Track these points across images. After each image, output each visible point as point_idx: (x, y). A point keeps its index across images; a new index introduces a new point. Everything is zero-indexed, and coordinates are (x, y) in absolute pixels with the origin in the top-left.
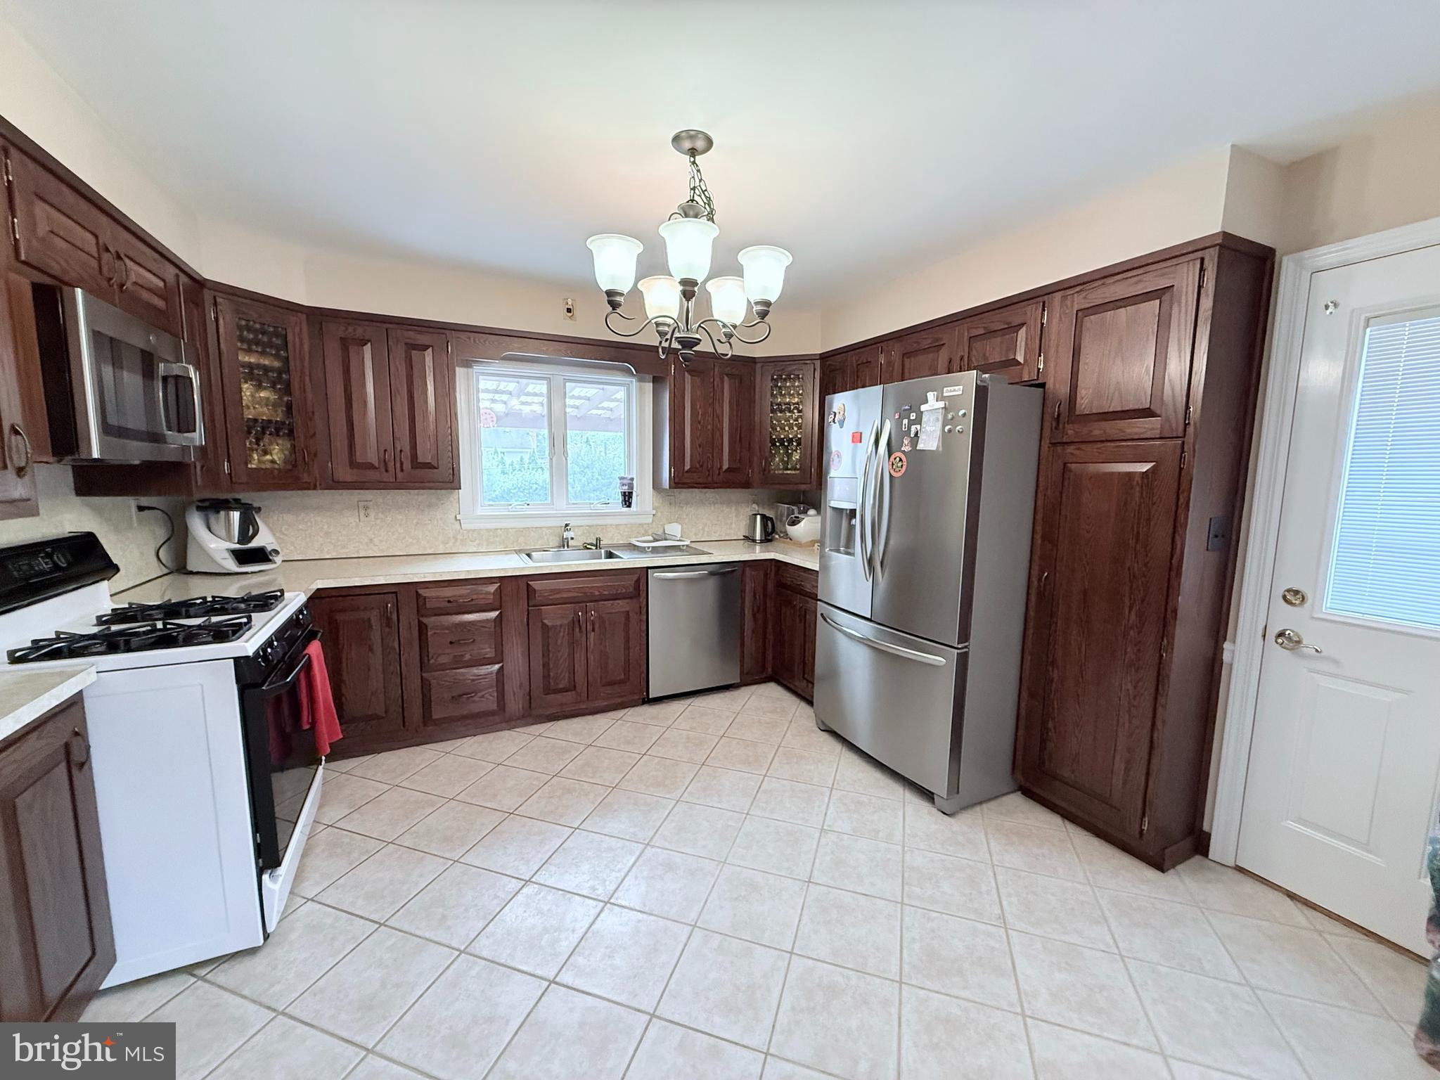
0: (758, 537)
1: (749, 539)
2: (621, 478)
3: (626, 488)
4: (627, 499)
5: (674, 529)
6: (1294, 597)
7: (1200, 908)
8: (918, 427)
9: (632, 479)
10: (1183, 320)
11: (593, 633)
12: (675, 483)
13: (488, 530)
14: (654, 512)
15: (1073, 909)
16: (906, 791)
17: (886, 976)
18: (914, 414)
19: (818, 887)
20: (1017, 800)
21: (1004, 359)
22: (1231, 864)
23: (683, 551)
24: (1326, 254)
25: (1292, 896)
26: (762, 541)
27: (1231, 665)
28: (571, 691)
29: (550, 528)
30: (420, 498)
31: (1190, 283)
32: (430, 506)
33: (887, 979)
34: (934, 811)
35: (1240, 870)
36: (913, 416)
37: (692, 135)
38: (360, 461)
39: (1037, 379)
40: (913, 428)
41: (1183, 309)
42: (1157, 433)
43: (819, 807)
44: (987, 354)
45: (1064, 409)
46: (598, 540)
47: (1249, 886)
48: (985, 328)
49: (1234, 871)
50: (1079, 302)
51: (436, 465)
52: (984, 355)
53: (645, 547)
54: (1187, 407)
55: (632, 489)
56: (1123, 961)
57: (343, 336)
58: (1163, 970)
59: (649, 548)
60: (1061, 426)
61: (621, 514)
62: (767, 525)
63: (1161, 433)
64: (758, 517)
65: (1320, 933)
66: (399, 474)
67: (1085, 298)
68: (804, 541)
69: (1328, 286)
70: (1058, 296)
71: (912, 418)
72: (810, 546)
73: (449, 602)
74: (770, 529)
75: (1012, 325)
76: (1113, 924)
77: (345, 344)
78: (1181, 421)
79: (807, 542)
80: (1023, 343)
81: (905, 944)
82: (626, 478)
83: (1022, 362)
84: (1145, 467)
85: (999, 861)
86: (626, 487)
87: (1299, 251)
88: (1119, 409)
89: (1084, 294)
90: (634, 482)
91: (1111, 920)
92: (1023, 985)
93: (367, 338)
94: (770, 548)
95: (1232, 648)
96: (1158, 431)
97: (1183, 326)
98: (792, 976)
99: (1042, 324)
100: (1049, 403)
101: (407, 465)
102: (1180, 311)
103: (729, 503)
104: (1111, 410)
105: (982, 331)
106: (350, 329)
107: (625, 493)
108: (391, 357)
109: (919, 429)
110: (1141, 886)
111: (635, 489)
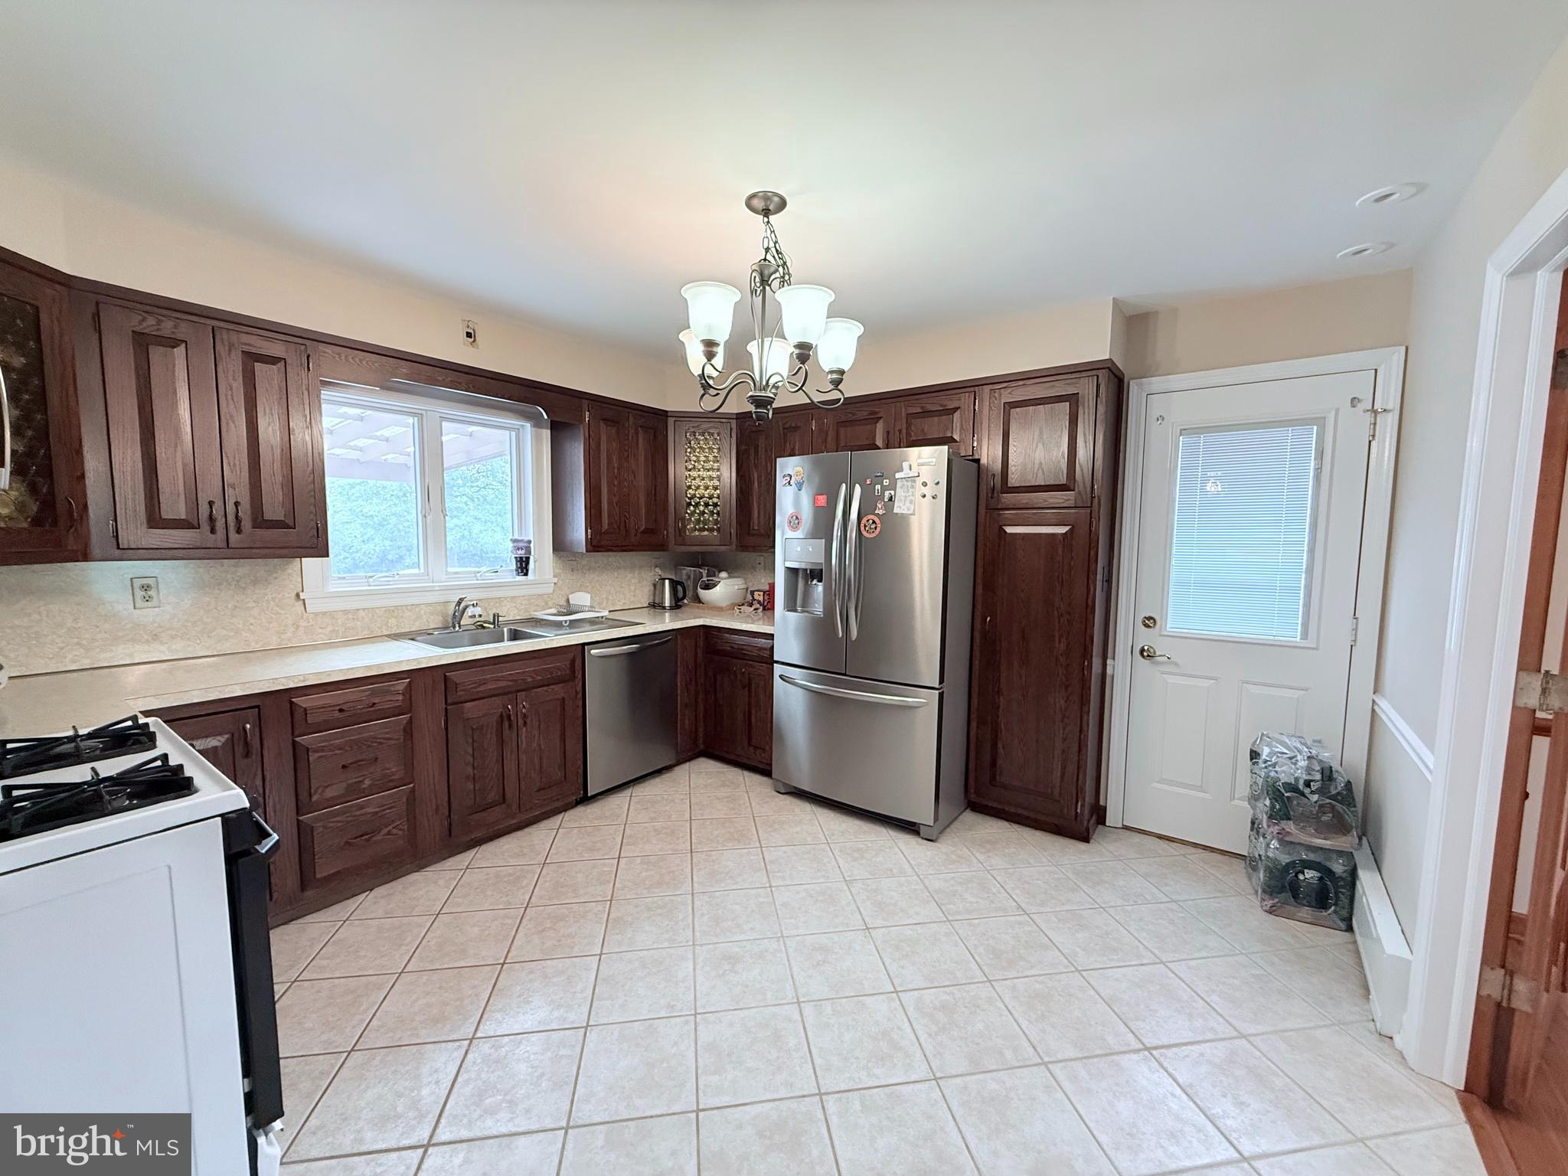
0: (667, 604)
1: (656, 606)
2: (514, 541)
3: (521, 553)
4: (523, 566)
5: (581, 599)
6: (1149, 622)
7: (1121, 860)
8: (893, 492)
9: (530, 542)
10: (1087, 420)
11: (524, 729)
12: (594, 546)
13: (346, 612)
14: (556, 580)
15: (1056, 886)
16: (888, 829)
17: (976, 980)
18: (888, 481)
19: (878, 930)
20: (969, 817)
21: (941, 436)
22: (1120, 826)
23: (602, 623)
24: (1156, 383)
25: (1160, 837)
26: (672, 608)
27: (1113, 676)
28: (501, 804)
29: (430, 604)
30: (241, 571)
31: (1091, 392)
32: (255, 582)
33: (978, 982)
34: (920, 840)
35: (1126, 828)
36: (886, 482)
37: (766, 196)
38: (166, 517)
39: (972, 455)
40: (887, 494)
41: (1086, 411)
42: (1071, 503)
43: (829, 862)
44: (926, 430)
45: (998, 478)
46: (496, 616)
47: (1137, 838)
48: (922, 408)
49: (1124, 830)
50: (1008, 397)
51: (292, 524)
52: (923, 430)
53: (562, 621)
54: (1093, 486)
55: (530, 553)
56: (1105, 910)
57: (137, 329)
58: (1129, 908)
59: (566, 622)
60: (995, 495)
61: (520, 584)
62: (677, 591)
63: (1075, 503)
64: (667, 582)
65: (1184, 855)
66: (233, 536)
67: (1010, 393)
68: (724, 604)
69: (1157, 406)
70: (987, 389)
71: (885, 484)
72: (730, 609)
73: (341, 710)
74: (680, 595)
75: (948, 407)
76: (1084, 888)
77: (142, 343)
78: (1089, 495)
79: (728, 606)
80: (958, 424)
81: (972, 951)
82: (521, 541)
83: (958, 440)
84: (1062, 530)
85: (990, 866)
86: (523, 552)
87: (1140, 378)
88: (1043, 484)
89: (1009, 390)
90: (532, 545)
91: (1081, 885)
92: (1065, 951)
93: (180, 336)
94: (680, 615)
95: (1113, 663)
96: (1073, 502)
97: (1087, 423)
98: (910, 1010)
99: (975, 410)
100: (983, 476)
101: (247, 524)
102: (1084, 413)
103: (633, 567)
104: (1037, 484)
105: (919, 410)
106: (151, 321)
107: (521, 558)
108: (220, 370)
109: (893, 494)
110: (1083, 856)
111: (532, 553)
